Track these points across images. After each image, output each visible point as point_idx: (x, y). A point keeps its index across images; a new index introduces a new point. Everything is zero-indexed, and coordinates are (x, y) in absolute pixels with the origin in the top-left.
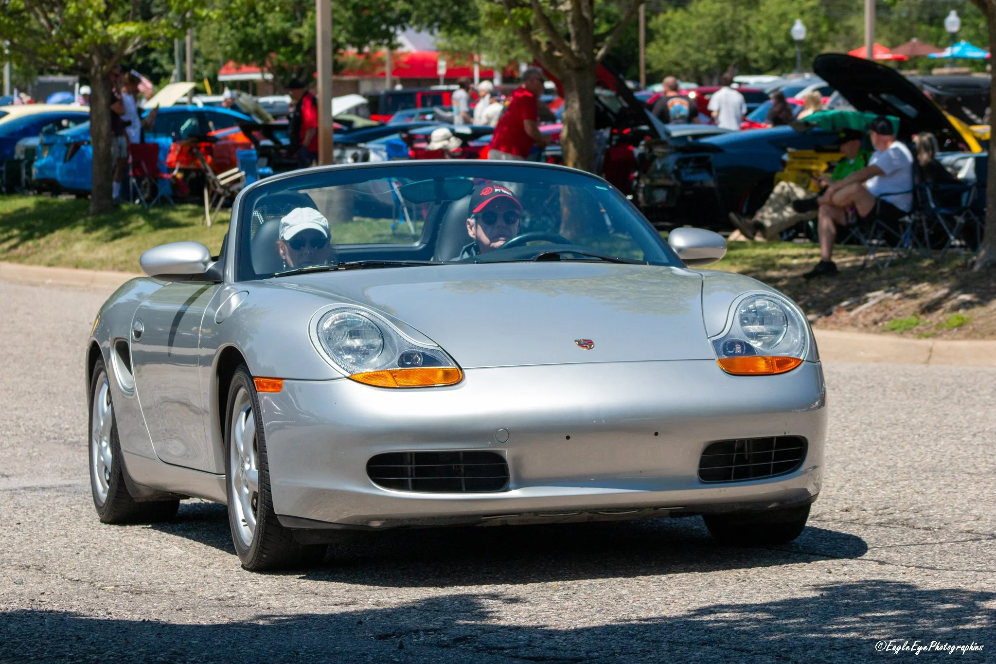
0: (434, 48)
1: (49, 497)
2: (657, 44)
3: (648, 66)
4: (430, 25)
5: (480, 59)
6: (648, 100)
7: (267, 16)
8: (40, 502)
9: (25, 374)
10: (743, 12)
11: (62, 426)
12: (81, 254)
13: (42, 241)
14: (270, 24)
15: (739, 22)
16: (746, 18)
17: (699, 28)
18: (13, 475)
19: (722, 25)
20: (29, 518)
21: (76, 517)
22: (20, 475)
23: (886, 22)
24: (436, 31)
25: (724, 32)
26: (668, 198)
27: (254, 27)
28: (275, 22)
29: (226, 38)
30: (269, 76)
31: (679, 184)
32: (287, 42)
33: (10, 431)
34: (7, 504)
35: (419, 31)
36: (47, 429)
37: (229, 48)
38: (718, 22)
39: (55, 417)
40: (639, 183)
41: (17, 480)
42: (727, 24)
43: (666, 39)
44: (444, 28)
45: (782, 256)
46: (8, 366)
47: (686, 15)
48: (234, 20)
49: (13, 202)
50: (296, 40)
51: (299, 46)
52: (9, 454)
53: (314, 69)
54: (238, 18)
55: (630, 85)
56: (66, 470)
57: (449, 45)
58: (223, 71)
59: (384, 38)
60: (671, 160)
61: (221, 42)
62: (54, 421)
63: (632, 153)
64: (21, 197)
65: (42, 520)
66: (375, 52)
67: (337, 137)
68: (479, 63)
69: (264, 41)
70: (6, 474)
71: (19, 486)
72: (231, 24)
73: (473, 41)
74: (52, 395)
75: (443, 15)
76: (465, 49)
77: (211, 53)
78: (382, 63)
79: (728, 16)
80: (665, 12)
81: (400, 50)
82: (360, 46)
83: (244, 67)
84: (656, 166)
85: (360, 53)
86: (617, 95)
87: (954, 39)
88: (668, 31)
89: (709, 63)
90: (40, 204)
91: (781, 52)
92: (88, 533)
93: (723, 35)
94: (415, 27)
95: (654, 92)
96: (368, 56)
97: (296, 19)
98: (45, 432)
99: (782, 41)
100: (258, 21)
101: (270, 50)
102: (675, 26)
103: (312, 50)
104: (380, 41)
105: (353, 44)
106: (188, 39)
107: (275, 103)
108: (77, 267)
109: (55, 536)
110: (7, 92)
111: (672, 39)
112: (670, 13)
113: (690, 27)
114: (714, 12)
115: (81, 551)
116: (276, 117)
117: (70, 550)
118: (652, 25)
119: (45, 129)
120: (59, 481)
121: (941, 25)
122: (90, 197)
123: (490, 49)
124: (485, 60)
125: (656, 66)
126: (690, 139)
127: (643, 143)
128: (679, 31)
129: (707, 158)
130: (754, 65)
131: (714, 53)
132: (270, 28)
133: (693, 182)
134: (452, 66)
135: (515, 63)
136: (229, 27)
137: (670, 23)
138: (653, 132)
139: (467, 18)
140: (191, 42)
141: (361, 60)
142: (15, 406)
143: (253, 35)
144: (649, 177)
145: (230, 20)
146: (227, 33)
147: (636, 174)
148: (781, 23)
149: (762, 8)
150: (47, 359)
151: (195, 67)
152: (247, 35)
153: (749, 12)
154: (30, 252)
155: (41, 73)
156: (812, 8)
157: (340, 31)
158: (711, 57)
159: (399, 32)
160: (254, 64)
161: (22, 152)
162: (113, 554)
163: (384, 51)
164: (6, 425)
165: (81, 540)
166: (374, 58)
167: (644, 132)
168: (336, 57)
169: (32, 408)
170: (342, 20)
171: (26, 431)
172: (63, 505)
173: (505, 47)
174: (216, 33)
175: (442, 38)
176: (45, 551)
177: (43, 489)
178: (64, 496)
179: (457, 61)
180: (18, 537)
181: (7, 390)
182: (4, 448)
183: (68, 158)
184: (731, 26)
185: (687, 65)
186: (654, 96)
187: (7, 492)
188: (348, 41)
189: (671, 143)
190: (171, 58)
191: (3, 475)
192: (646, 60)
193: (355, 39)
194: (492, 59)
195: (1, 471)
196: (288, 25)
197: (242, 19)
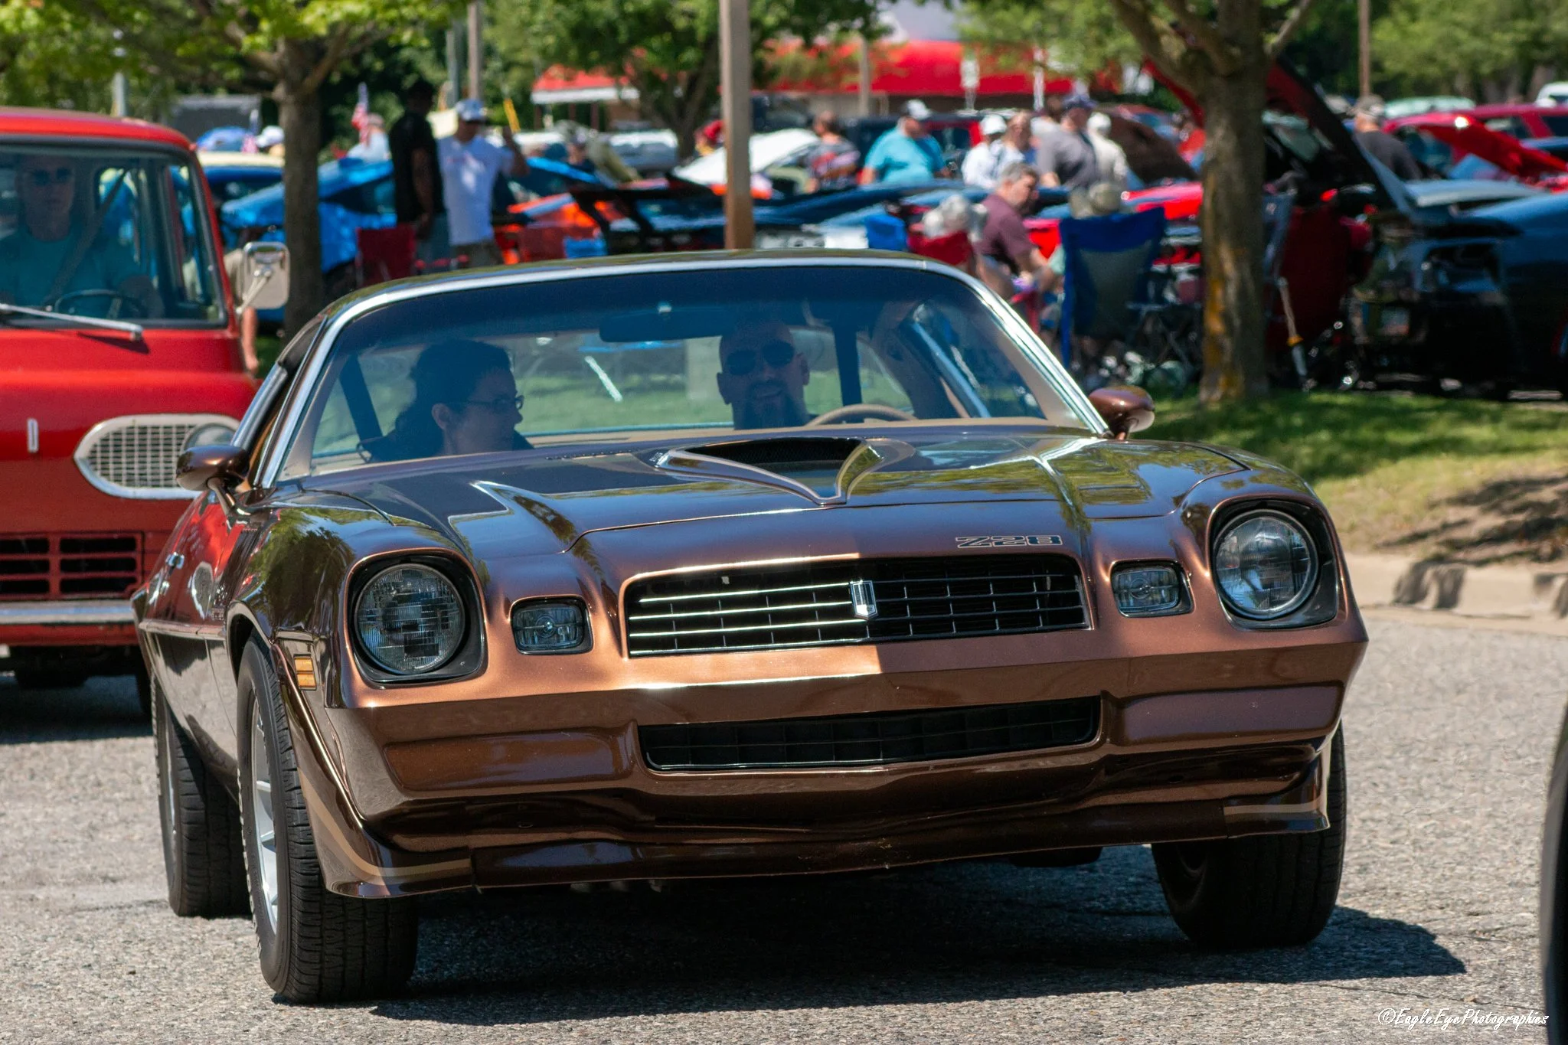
0: (954, 35)
2: (1396, 24)
3: (1377, 66)
5: (1045, 57)
8: (176, 930)
18: (125, 877)
20: (154, 962)
22: (137, 876)
24: (956, 1)
26: (1411, 328)
29: (545, 23)
30: (631, 94)
32: (664, 27)
33: (119, 791)
34: (110, 934)
35: (922, 2)
37: (550, 40)
40: (1352, 296)
41: (132, 886)
43: (1412, 11)
50: (681, 23)
51: (690, 32)
52: (119, 836)
53: (716, 81)
55: (1337, 104)
57: (983, 30)
58: (542, 82)
59: (854, 17)
60: (1417, 253)
61: (536, 28)
65: (179, 965)
66: (838, 44)
68: (1043, 66)
69: (620, 25)
70: (111, 875)
71: (136, 898)
73: (1030, 21)
76: (1017, 38)
77: (518, 50)
78: (851, 66)
81: (886, 41)
83: (581, 77)
84: (1387, 263)
85: (808, 45)
86: (1310, 128)
89: (1498, 57)
96: (820, 53)
101: (632, 42)
103: (711, 42)
104: (845, 23)
105: (796, 30)
106: (471, 22)
107: (643, 146)
109: (204, 997)
111: (1423, 12)
115: (252, 1025)
116: (645, 173)
117: (232, 1023)
123: (1064, 34)
124: (1055, 58)
125: (1391, 66)
126: (1454, 211)
129: (1488, 246)
131: (1508, 38)
133: (1459, 296)
134: (989, 72)
135: (1113, 65)
138: (1382, 198)
140: (479, 29)
141: (809, 62)
143: (598, 14)
144: (1373, 286)
146: (547, 12)
151: (487, 75)
152: (585, 14)
155: (184, 89)
157: (768, 5)
158: (1504, 44)
159: (883, 5)
160: (602, 69)
162: (315, 1031)
163: (856, 42)
164: (113, 780)
165: (254, 1003)
166: (837, 56)
167: (1363, 196)
168: (761, 54)
172: (220, 935)
173: (1095, 31)
174: (525, 12)
175: (971, 15)
176: (183, 1026)
179: (1000, 60)
180: (132, 999)
182: (109, 826)
185: (1453, 61)
187: (113, 911)
188: (783, 24)
189: (1417, 219)
190: (441, 59)
191: (105, 879)
192: (1372, 53)
193: (797, 20)
194: (1070, 53)
195: (102, 869)
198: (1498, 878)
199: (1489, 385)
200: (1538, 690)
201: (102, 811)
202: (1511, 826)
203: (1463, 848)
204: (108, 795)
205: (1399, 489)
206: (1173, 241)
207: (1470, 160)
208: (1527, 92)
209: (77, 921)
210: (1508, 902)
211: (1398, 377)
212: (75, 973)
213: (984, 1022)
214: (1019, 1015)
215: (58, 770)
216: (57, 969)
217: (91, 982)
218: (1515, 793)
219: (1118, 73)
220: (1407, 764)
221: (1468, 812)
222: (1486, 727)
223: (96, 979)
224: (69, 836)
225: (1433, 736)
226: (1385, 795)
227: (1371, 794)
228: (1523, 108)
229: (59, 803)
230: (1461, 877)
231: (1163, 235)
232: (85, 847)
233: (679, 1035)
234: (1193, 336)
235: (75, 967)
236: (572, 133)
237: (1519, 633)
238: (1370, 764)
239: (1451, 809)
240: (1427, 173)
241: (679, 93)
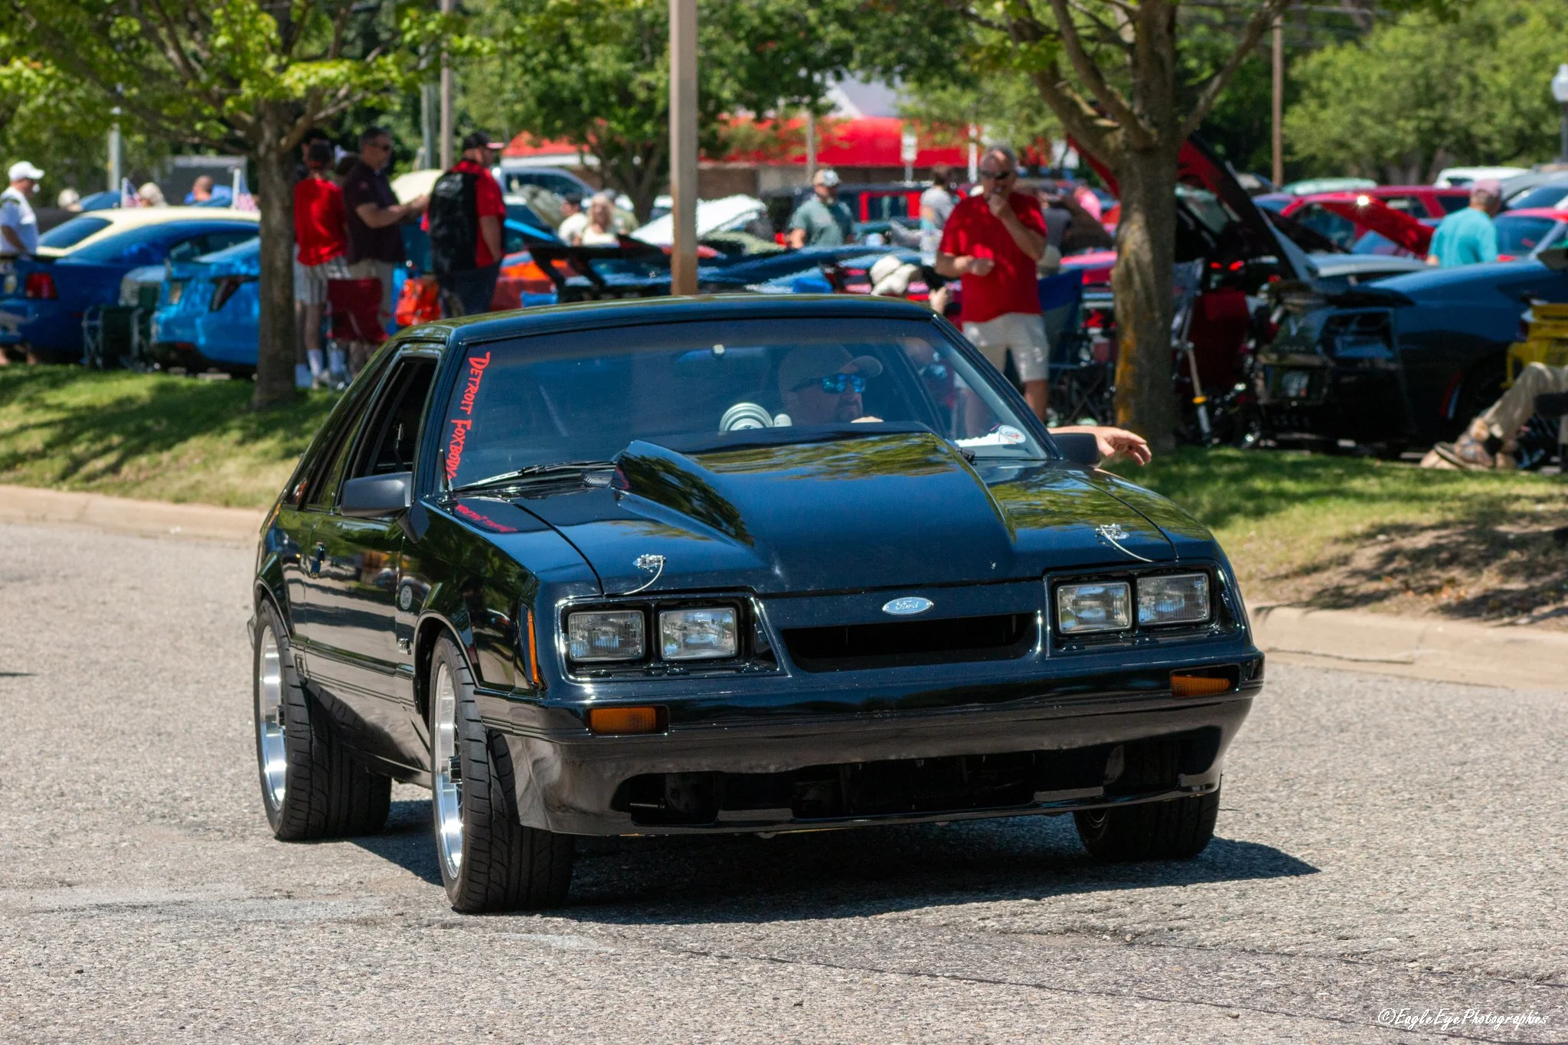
0: (895, 112)
1: (142, 924)
2: (1306, 108)
3: (1288, 149)
4: (887, 71)
5: (980, 133)
6: (1282, 210)
7: (588, 50)
8: (124, 932)
9: (118, 697)
10: (1465, 50)
11: (178, 793)
12: (235, 481)
13: (165, 457)
14: (594, 65)
15: (1458, 69)
16: (1470, 62)
17: (1383, 79)
18: (81, 882)
19: (1425, 73)
20: (100, 963)
21: (187, 961)
22: (92, 882)
24: (897, 80)
25: (1429, 87)
26: (1310, 388)
27: (567, 71)
28: (604, 61)
29: (515, 90)
30: (593, 161)
31: (1331, 364)
32: (626, 98)
33: (81, 801)
34: (63, 935)
35: (867, 80)
36: (150, 799)
37: (519, 107)
38: (1419, 67)
39: (166, 777)
40: (1255, 360)
41: (89, 890)
42: (1435, 72)
43: (1322, 98)
44: (911, 77)
45: (1518, 498)
46: (88, 684)
47: (1360, 55)
48: (529, 57)
49: (115, 384)
50: (642, 94)
51: (649, 105)
52: (77, 843)
54: (536, 53)
55: (1247, 181)
56: (177, 873)
57: (922, 107)
58: (511, 149)
59: (802, 95)
60: (1316, 320)
62: (165, 784)
63: (1245, 306)
64: (128, 378)
65: (124, 965)
66: (787, 118)
67: (705, 272)
68: (977, 142)
69: (584, 96)
70: (68, 879)
71: (89, 902)
72: (523, 65)
73: (967, 100)
74: (163, 737)
75: (913, 53)
76: (953, 115)
77: (488, 117)
78: (798, 138)
79: (1439, 58)
80: (1321, 48)
81: (832, 116)
83: (546, 142)
84: (1289, 332)
85: (760, 119)
86: (1219, 202)
88: (1326, 85)
89: (1402, 143)
90: (162, 389)
91: (1535, 126)
92: (204, 991)
93: (1427, 94)
94: (860, 74)
95: (1295, 195)
96: (771, 125)
97: (643, 56)
98: (146, 805)
99: (1537, 103)
100: (573, 60)
101: (594, 113)
102: (1339, 75)
104: (796, 98)
105: (749, 105)
106: (444, 89)
108: (227, 504)
109: (144, 995)
110: (114, 185)
111: (1332, 101)
112: (1329, 52)
113: (1367, 78)
114: (1412, 50)
115: (188, 1023)
118: (1295, 72)
119: (174, 253)
120: (163, 895)
122: (255, 377)
123: (998, 112)
124: (989, 134)
125: (1302, 149)
126: (1353, 281)
127: (1265, 287)
128: (1347, 84)
129: (1386, 314)
130: (1483, 147)
131: (1410, 125)
132: (595, 72)
133: (1355, 361)
134: (927, 147)
135: (1043, 142)
136: (519, 70)
137: (1329, 70)
138: (1286, 268)
139: (956, 56)
140: (452, 98)
141: (762, 132)
142: (95, 756)
143: (564, 84)
144: (1274, 350)
145: (520, 58)
146: (515, 82)
147: (1251, 344)
148: (1535, 71)
149: (1503, 43)
150: (161, 671)
152: (552, 84)
153: (1476, 51)
154: (142, 476)
155: (178, 151)
157: (724, 80)
158: (1406, 131)
159: (830, 82)
160: (565, 139)
161: (132, 292)
162: (247, 1029)
163: (804, 115)
165: (191, 1002)
166: (785, 128)
167: (1269, 267)
168: (715, 126)
169: (125, 761)
170: (728, 60)
171: (111, 802)
172: (165, 938)
173: (1026, 111)
174: (495, 80)
175: (910, 93)
177: (134, 908)
178: (169, 921)
179: (938, 137)
181: (83, 726)
182: (69, 833)
183: (215, 306)
184: (1443, 75)
185: (1359, 146)
186: (1294, 201)
187: (66, 914)
188: (737, 99)
189: (1317, 289)
190: (416, 125)
191: (62, 883)
192: (1283, 137)
193: (750, 96)
194: (1002, 131)
195: (60, 874)
196: (629, 66)
197: (543, 56)
198: (1369, 905)
199: (1381, 445)
200: (1417, 730)
201: (64, 819)
202: (1383, 857)
203: (1336, 876)
204: (70, 804)
205: (1293, 541)
206: (1089, 305)
207: (1370, 236)
208: (1427, 174)
209: (32, 922)
210: (1376, 927)
211: (1297, 436)
212: (25, 971)
213: (877, 1032)
214: (910, 1026)
215: (25, 780)
216: (9, 967)
217: (41, 980)
218: (1388, 826)
219: (1048, 150)
220: (1289, 797)
221: (1344, 843)
222: (1365, 763)
223: (45, 977)
224: (31, 843)
225: (1315, 771)
226: (1266, 825)
227: (1254, 825)
228: (1421, 189)
229: (24, 812)
230: (1333, 903)
231: (1080, 300)
232: (44, 853)
233: (589, 1039)
234: (1106, 395)
235: (26, 965)
236: (534, 195)
237: (1401, 677)
238: (1254, 796)
239: (1329, 840)
240: (1329, 248)
241: (637, 160)
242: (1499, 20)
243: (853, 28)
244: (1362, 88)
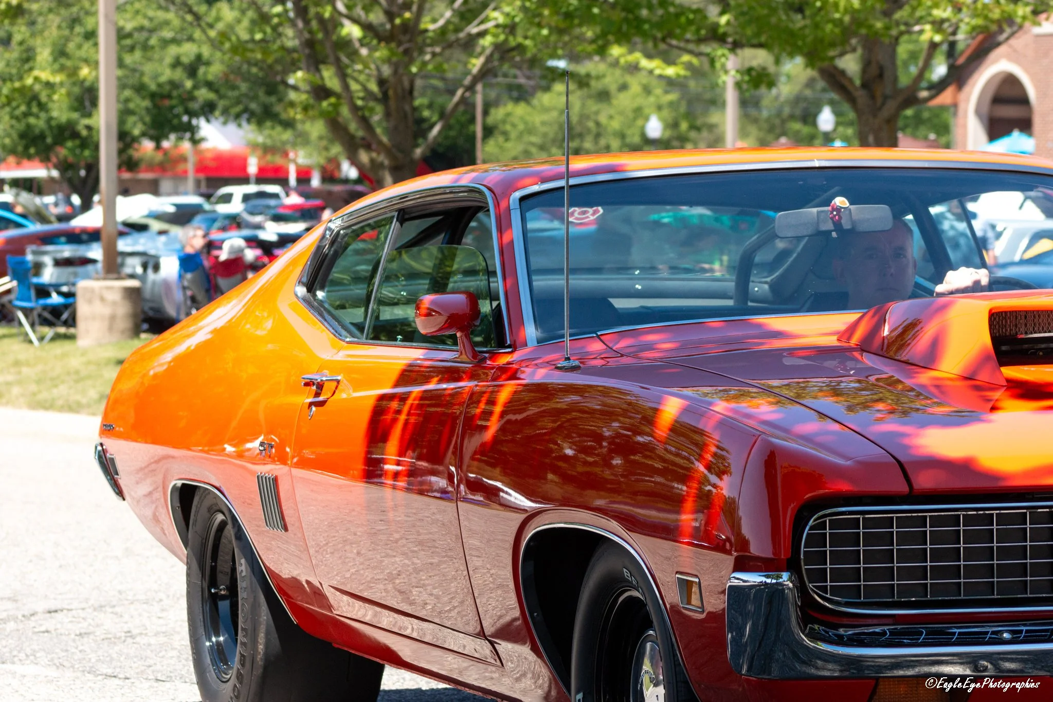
0: (244, 143)
2: (496, 141)
4: (238, 117)
5: (296, 155)
10: (593, 106)
14: (55, 114)
15: (588, 117)
17: (543, 123)
19: (568, 121)
23: (756, 121)
24: (244, 123)
25: (571, 128)
27: (37, 117)
28: (60, 112)
30: (55, 173)
32: (75, 135)
35: (225, 123)
37: (8, 141)
38: (564, 117)
42: (574, 119)
43: (505, 134)
44: (253, 120)
47: (529, 109)
48: (14, 109)
50: (84, 133)
51: (88, 138)
54: (18, 107)
57: (260, 139)
58: (3, 165)
59: (185, 132)
66: (176, 146)
68: (294, 161)
69: (48, 133)
72: (10, 114)
73: (287, 135)
75: (253, 106)
76: (279, 144)
78: (183, 159)
79: (575, 111)
80: (505, 105)
81: (204, 146)
82: (157, 139)
83: (25, 162)
85: (158, 147)
87: (828, 139)
88: (508, 127)
93: (570, 132)
94: (222, 119)
96: (166, 152)
97: (84, 108)
100: (41, 110)
101: (55, 144)
102: (516, 121)
104: (179, 134)
105: (152, 138)
111: (513, 135)
112: (510, 107)
113: (533, 123)
114: (559, 106)
118: (490, 120)
121: (814, 124)
123: (307, 144)
124: (302, 157)
128: (521, 127)
132: (56, 119)
134: (263, 164)
135: (335, 161)
136: (8, 117)
137: (511, 118)
139: (279, 109)
141: (159, 157)
143: (36, 126)
145: (7, 109)
148: (635, 119)
149: (615, 102)
152: (28, 126)
153: (599, 106)
156: (671, 104)
157: (135, 124)
159: (203, 124)
160: (38, 158)
163: (186, 146)
166: (175, 153)
168: (130, 152)
170: (137, 110)
173: (324, 142)
175: (252, 131)
179: (269, 158)
184: (580, 122)
188: (144, 134)
193: (152, 132)
194: (310, 155)
196: (75, 115)
197: (23, 108)
219: (338, 166)
241: (83, 173)
242: (613, 88)
243: (217, 91)
244: (530, 130)
